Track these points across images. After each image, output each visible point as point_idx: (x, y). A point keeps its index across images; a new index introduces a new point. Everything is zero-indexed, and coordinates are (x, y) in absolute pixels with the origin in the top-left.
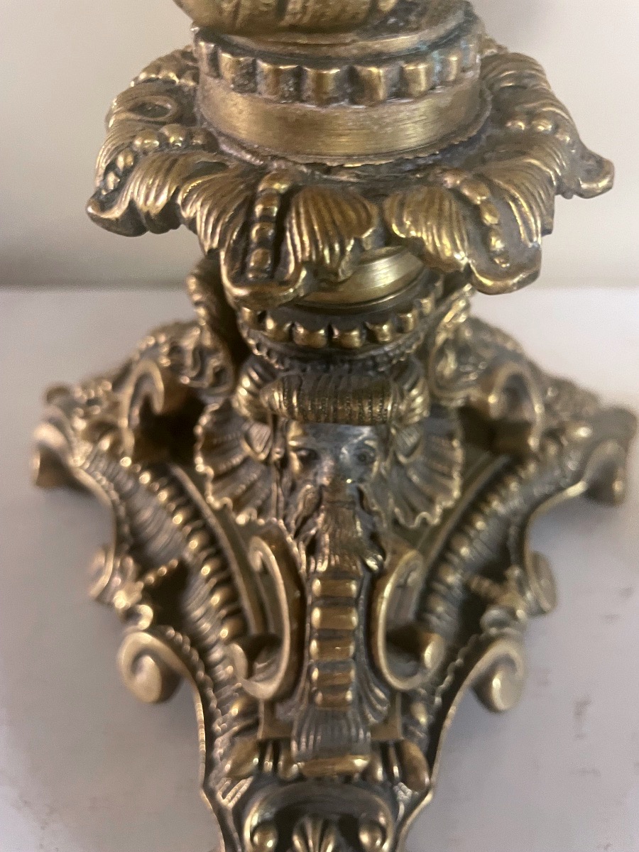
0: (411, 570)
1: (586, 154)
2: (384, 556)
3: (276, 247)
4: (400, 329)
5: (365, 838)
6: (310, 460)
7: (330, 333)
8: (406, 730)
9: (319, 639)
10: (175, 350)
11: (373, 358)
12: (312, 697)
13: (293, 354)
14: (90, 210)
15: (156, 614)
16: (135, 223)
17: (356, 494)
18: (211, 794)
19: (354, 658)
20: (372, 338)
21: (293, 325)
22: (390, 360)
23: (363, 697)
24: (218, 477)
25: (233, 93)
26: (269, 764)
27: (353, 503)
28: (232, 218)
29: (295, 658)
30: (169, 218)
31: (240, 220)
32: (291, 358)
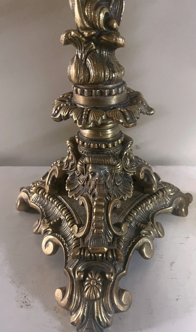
0: (118, 203)
1: (148, 107)
2: (111, 198)
3: (87, 119)
4: (113, 145)
5: (107, 276)
6: (94, 175)
7: (98, 145)
8: (117, 247)
9: (95, 215)
10: (61, 162)
11: (108, 153)
12: (93, 231)
13: (90, 152)
14: (52, 117)
15: (52, 230)
16: (61, 119)
17: (104, 183)
18: (67, 269)
19: (103, 220)
20: (107, 146)
21: (90, 144)
22: (112, 154)
23: (106, 233)
24: (71, 191)
25: (80, 96)
26: (82, 254)
27: (103, 185)
28: (79, 115)
29: (89, 221)
30: (68, 117)
31: (81, 115)
32: (90, 153)
